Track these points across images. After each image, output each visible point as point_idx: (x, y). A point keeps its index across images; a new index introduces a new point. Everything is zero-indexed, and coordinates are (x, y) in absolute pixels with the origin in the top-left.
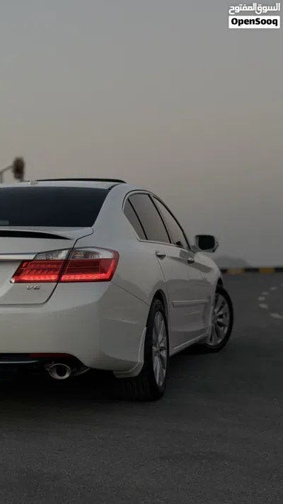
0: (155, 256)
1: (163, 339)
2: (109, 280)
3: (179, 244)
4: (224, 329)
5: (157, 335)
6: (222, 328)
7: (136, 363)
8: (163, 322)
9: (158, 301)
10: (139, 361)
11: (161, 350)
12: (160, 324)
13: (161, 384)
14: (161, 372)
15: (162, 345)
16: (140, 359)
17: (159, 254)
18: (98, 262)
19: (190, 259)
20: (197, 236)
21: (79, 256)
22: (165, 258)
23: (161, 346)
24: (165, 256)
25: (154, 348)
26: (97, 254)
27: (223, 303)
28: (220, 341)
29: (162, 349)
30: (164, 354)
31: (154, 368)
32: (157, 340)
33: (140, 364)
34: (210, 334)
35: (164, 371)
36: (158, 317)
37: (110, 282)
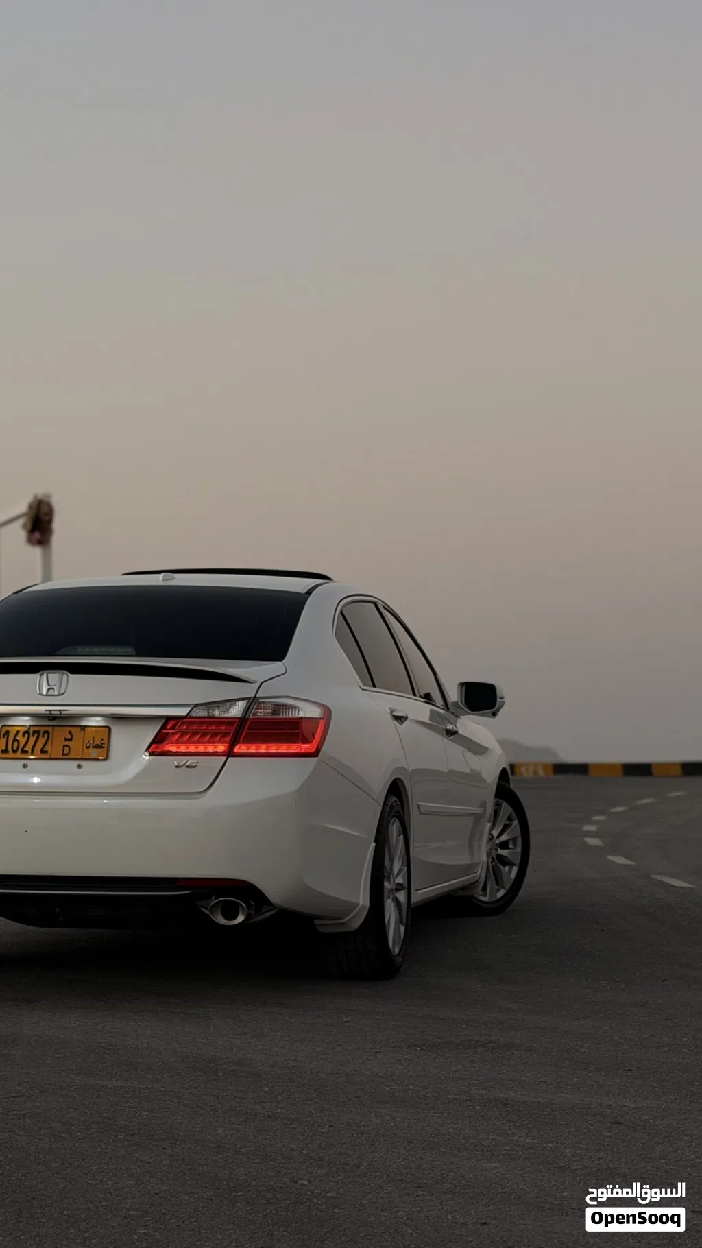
0: (389, 717)
1: (400, 870)
2: (315, 754)
3: (428, 698)
4: (510, 871)
5: (392, 861)
6: (507, 868)
7: (356, 905)
8: (402, 837)
9: (394, 799)
10: (360, 902)
11: (397, 890)
12: (397, 841)
13: (397, 951)
14: (397, 930)
15: (400, 880)
16: (363, 899)
17: (396, 714)
18: (297, 722)
19: (450, 727)
20: (462, 684)
21: (263, 713)
22: (407, 723)
23: (397, 881)
24: (406, 718)
25: (386, 883)
26: (295, 708)
27: (510, 819)
28: (502, 893)
29: (399, 887)
30: (402, 896)
31: (386, 921)
32: (391, 870)
33: (363, 907)
34: (483, 876)
35: (402, 928)
36: (394, 828)
37: (316, 759)
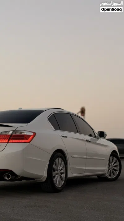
0: (60, 136)
2: (29, 143)
4: (117, 172)
7: (43, 176)
8: (63, 162)
10: (44, 175)
13: (60, 186)
14: (60, 182)
17: (63, 136)
20: (99, 132)
22: (68, 138)
23: (60, 171)
25: (55, 172)
27: (116, 161)
29: (62, 173)
32: (57, 169)
33: (45, 176)
35: (63, 182)
36: (59, 160)
37: (29, 144)
